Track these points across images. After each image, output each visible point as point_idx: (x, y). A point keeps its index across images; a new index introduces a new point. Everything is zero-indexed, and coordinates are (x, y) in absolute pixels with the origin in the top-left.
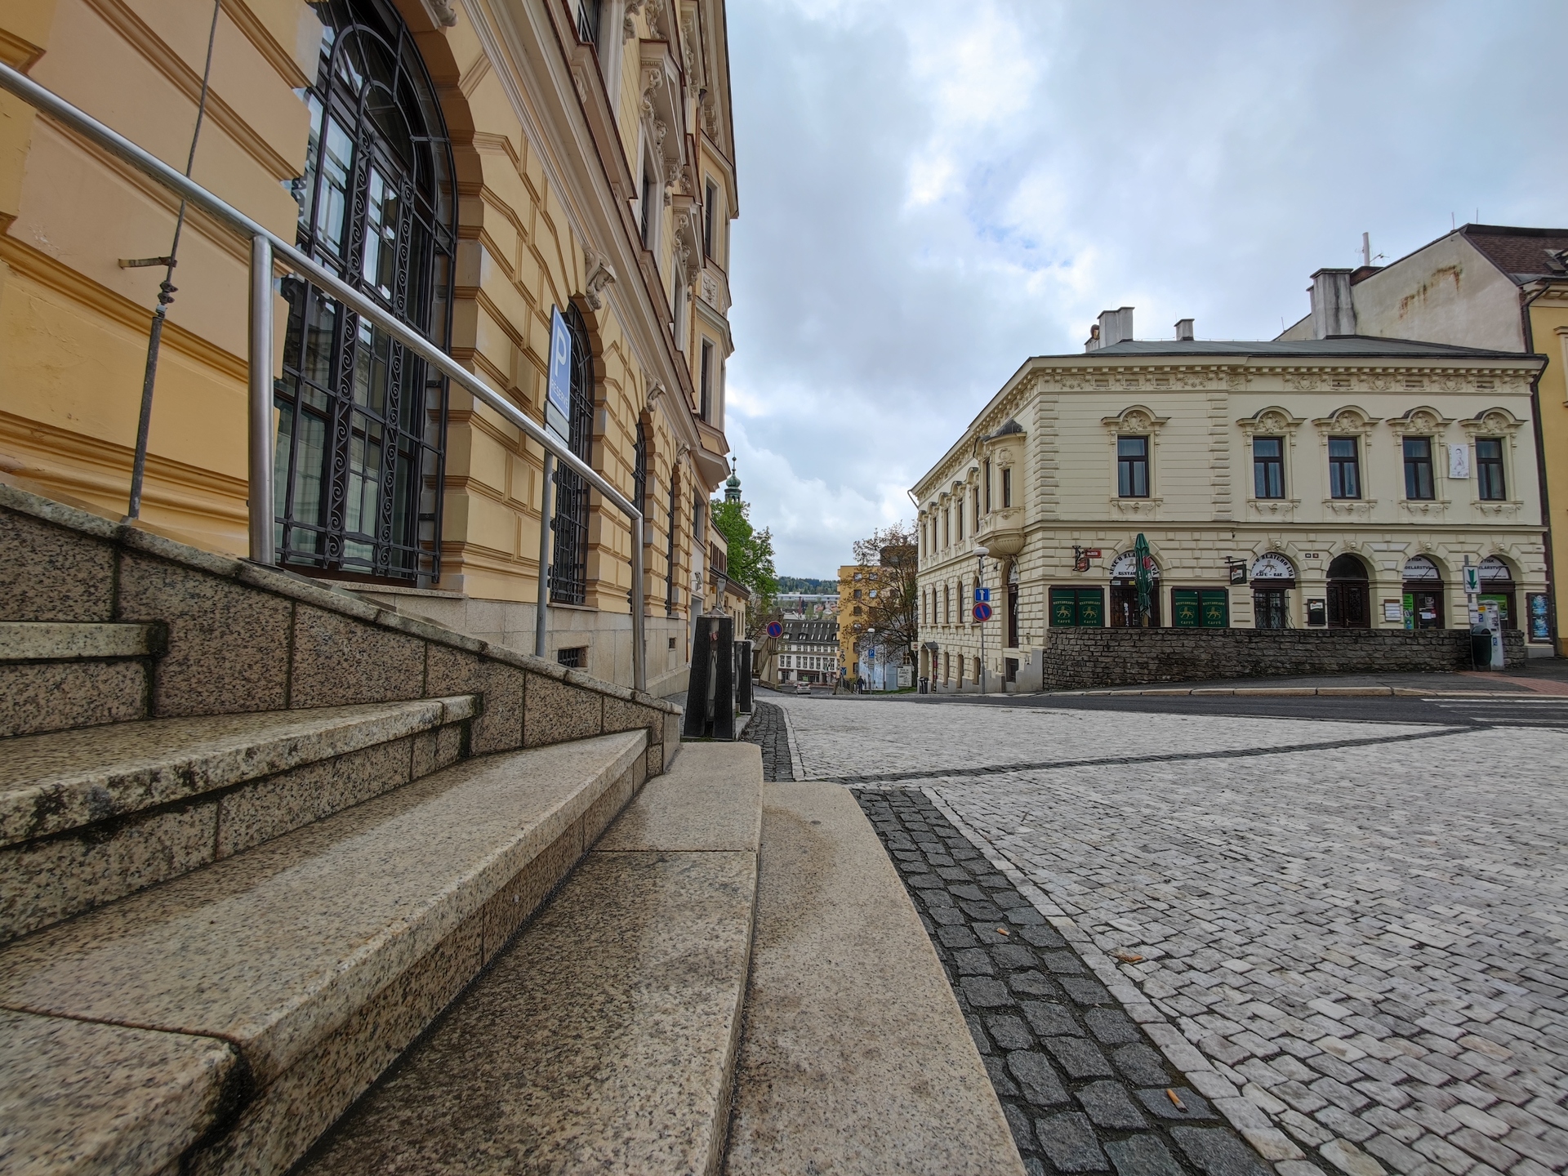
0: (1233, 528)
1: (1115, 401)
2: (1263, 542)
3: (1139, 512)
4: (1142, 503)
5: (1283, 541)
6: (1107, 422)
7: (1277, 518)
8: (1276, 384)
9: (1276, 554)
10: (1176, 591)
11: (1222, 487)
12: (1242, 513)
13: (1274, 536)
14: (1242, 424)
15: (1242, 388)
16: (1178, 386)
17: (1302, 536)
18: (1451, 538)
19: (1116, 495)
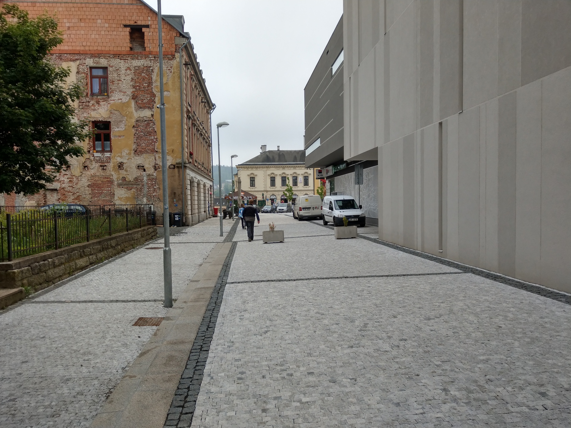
0: (267, 191)
1: (249, 172)
2: (271, 193)
3: (253, 189)
4: (253, 188)
5: (275, 193)
6: (248, 175)
7: (274, 189)
8: (274, 169)
9: (273, 195)
10: (258, 201)
11: (265, 185)
12: (268, 189)
13: (273, 192)
14: (269, 175)
15: (269, 169)
16: (259, 169)
17: (277, 192)
18: (299, 192)
19: (250, 186)
